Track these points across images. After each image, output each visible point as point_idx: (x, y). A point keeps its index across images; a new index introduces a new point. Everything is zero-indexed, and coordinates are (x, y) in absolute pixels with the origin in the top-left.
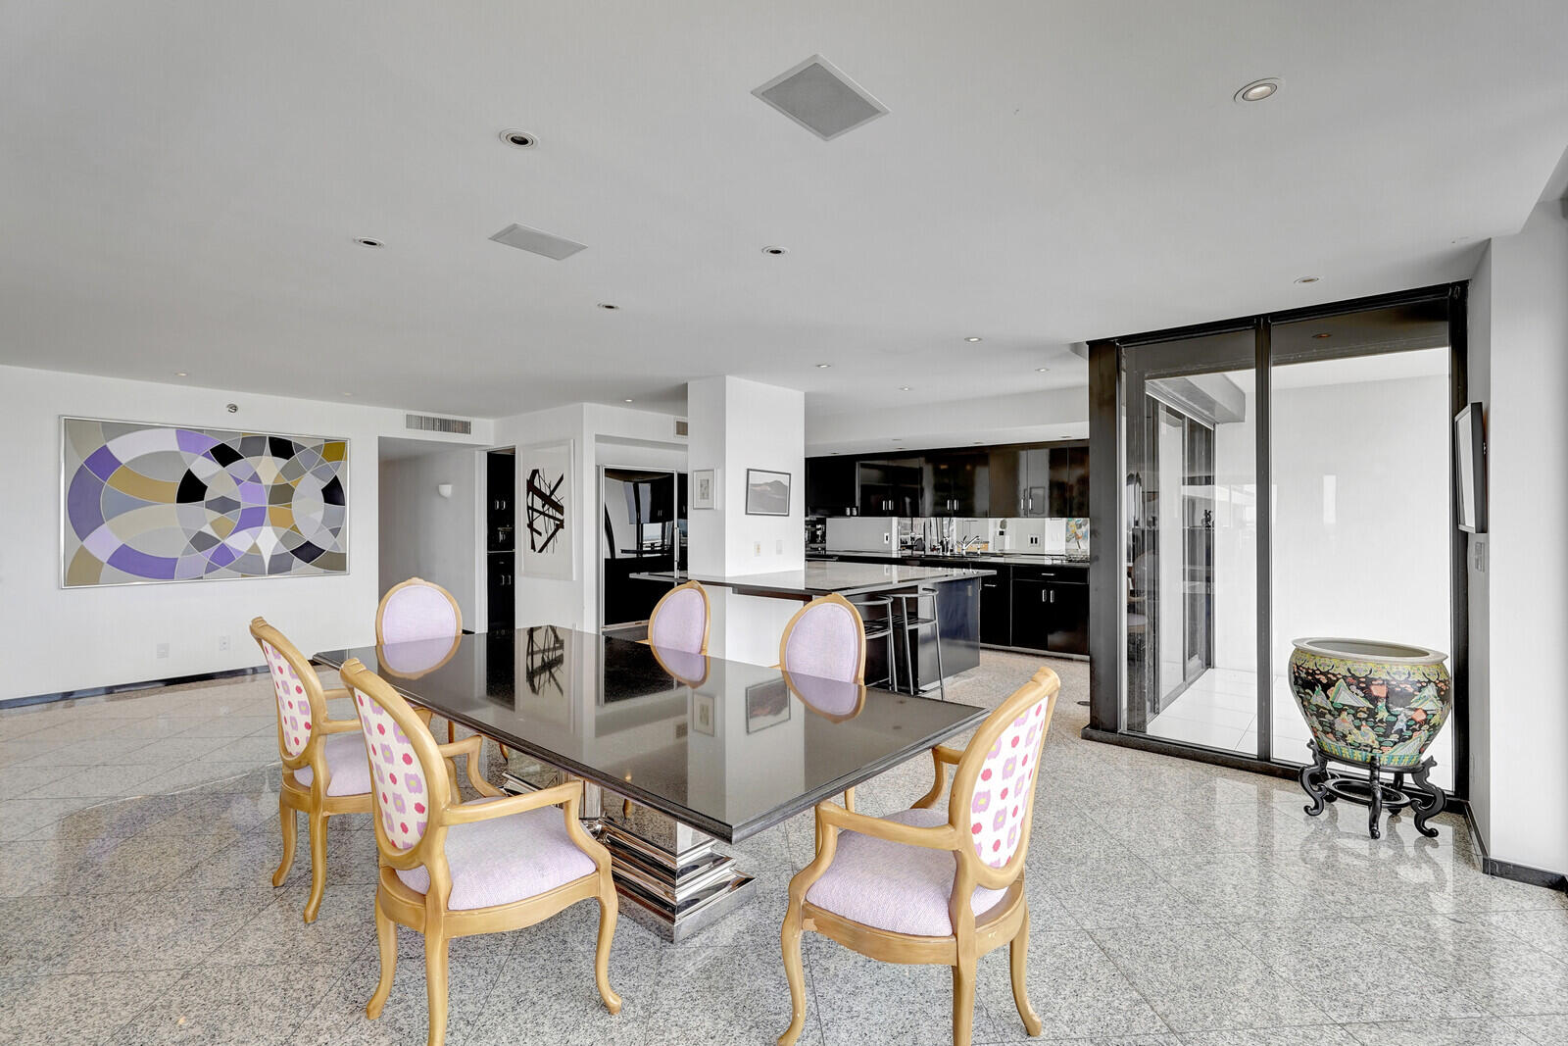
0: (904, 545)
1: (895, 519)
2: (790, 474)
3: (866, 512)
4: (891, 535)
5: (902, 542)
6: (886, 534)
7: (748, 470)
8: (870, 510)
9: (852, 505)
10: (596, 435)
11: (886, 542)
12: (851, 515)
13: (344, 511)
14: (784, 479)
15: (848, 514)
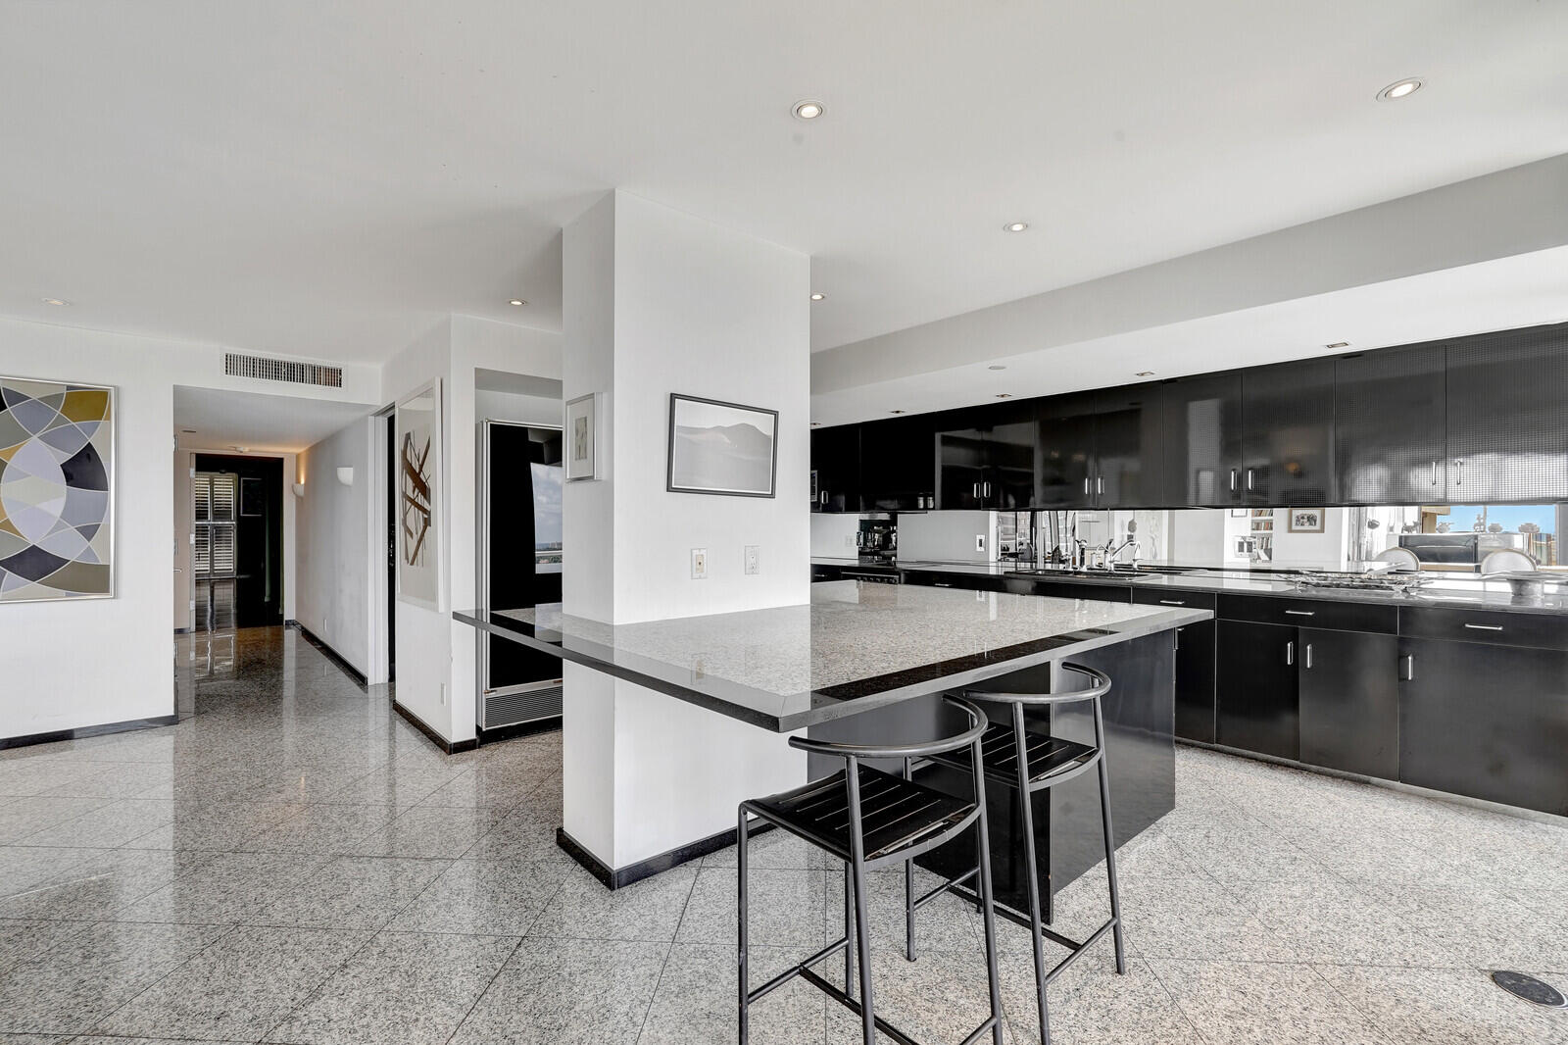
0: (1006, 553)
1: (993, 515)
2: (776, 414)
3: (950, 503)
4: (987, 538)
5: (1003, 549)
6: (978, 537)
7: (673, 397)
8: (957, 498)
9: (929, 492)
10: (476, 369)
11: (979, 549)
12: (926, 508)
13: (106, 499)
14: (764, 423)
15: (922, 506)
